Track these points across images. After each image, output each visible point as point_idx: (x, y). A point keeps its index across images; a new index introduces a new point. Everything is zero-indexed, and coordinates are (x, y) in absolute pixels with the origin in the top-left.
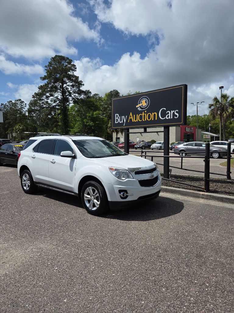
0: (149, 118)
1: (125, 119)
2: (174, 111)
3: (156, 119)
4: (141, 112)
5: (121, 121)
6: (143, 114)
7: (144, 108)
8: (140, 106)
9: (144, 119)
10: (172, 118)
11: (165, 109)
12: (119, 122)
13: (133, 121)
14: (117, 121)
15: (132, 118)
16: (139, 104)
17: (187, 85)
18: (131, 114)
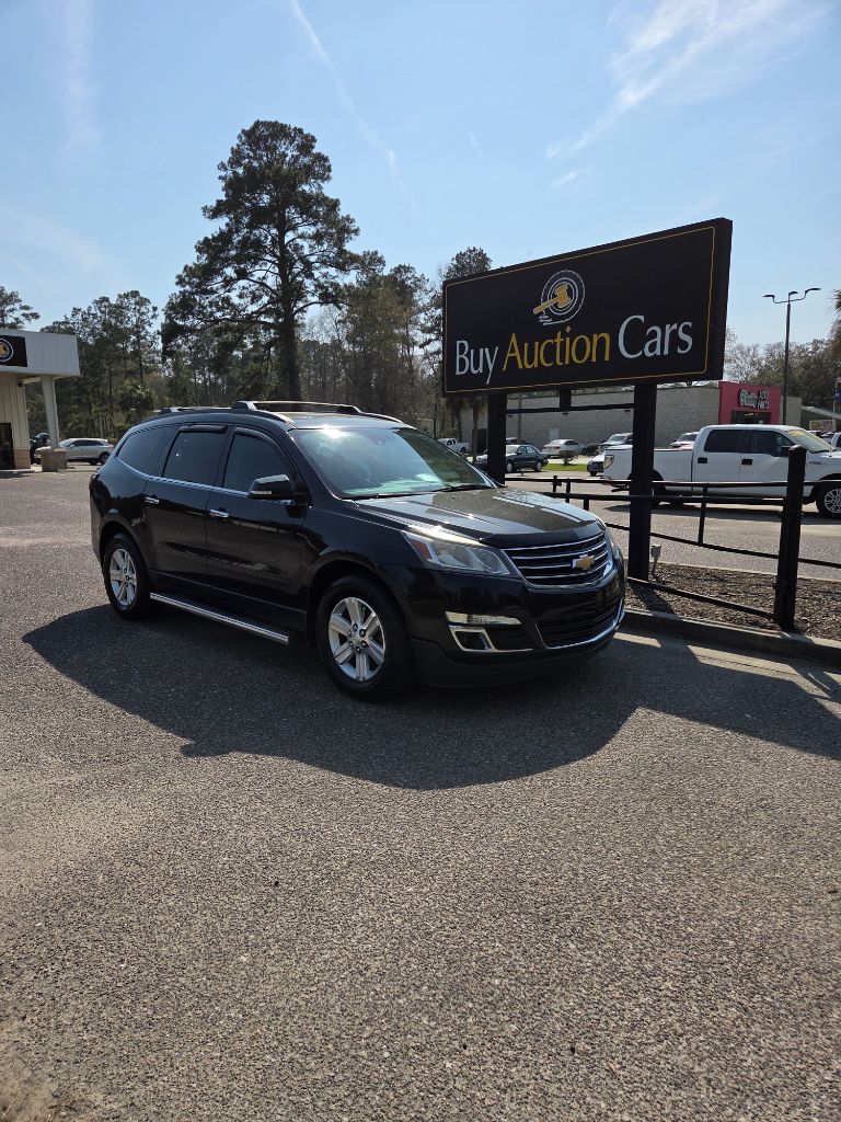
0: (581, 356)
1: (492, 359)
2: (675, 326)
3: (607, 359)
4: (551, 332)
5: (476, 367)
6: (559, 340)
7: (563, 318)
8: (547, 310)
9: (562, 359)
10: (666, 352)
11: (642, 318)
12: (469, 369)
13: (521, 367)
14: (462, 369)
15: (517, 354)
16: (545, 300)
17: (729, 223)
18: (514, 339)
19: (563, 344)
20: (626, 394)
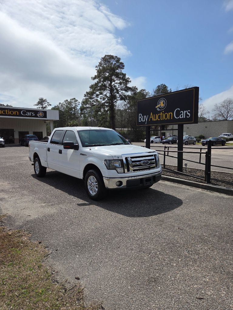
0: (166, 118)
1: (147, 118)
2: (186, 111)
3: (172, 118)
4: (159, 112)
5: (143, 120)
6: (161, 114)
7: (162, 109)
8: (159, 107)
9: (162, 119)
10: (184, 117)
11: (179, 109)
12: (142, 121)
13: (153, 120)
14: (140, 120)
15: (152, 117)
16: (158, 105)
17: (198, 88)
18: (151, 114)
19: (162, 115)
20: (176, 127)
